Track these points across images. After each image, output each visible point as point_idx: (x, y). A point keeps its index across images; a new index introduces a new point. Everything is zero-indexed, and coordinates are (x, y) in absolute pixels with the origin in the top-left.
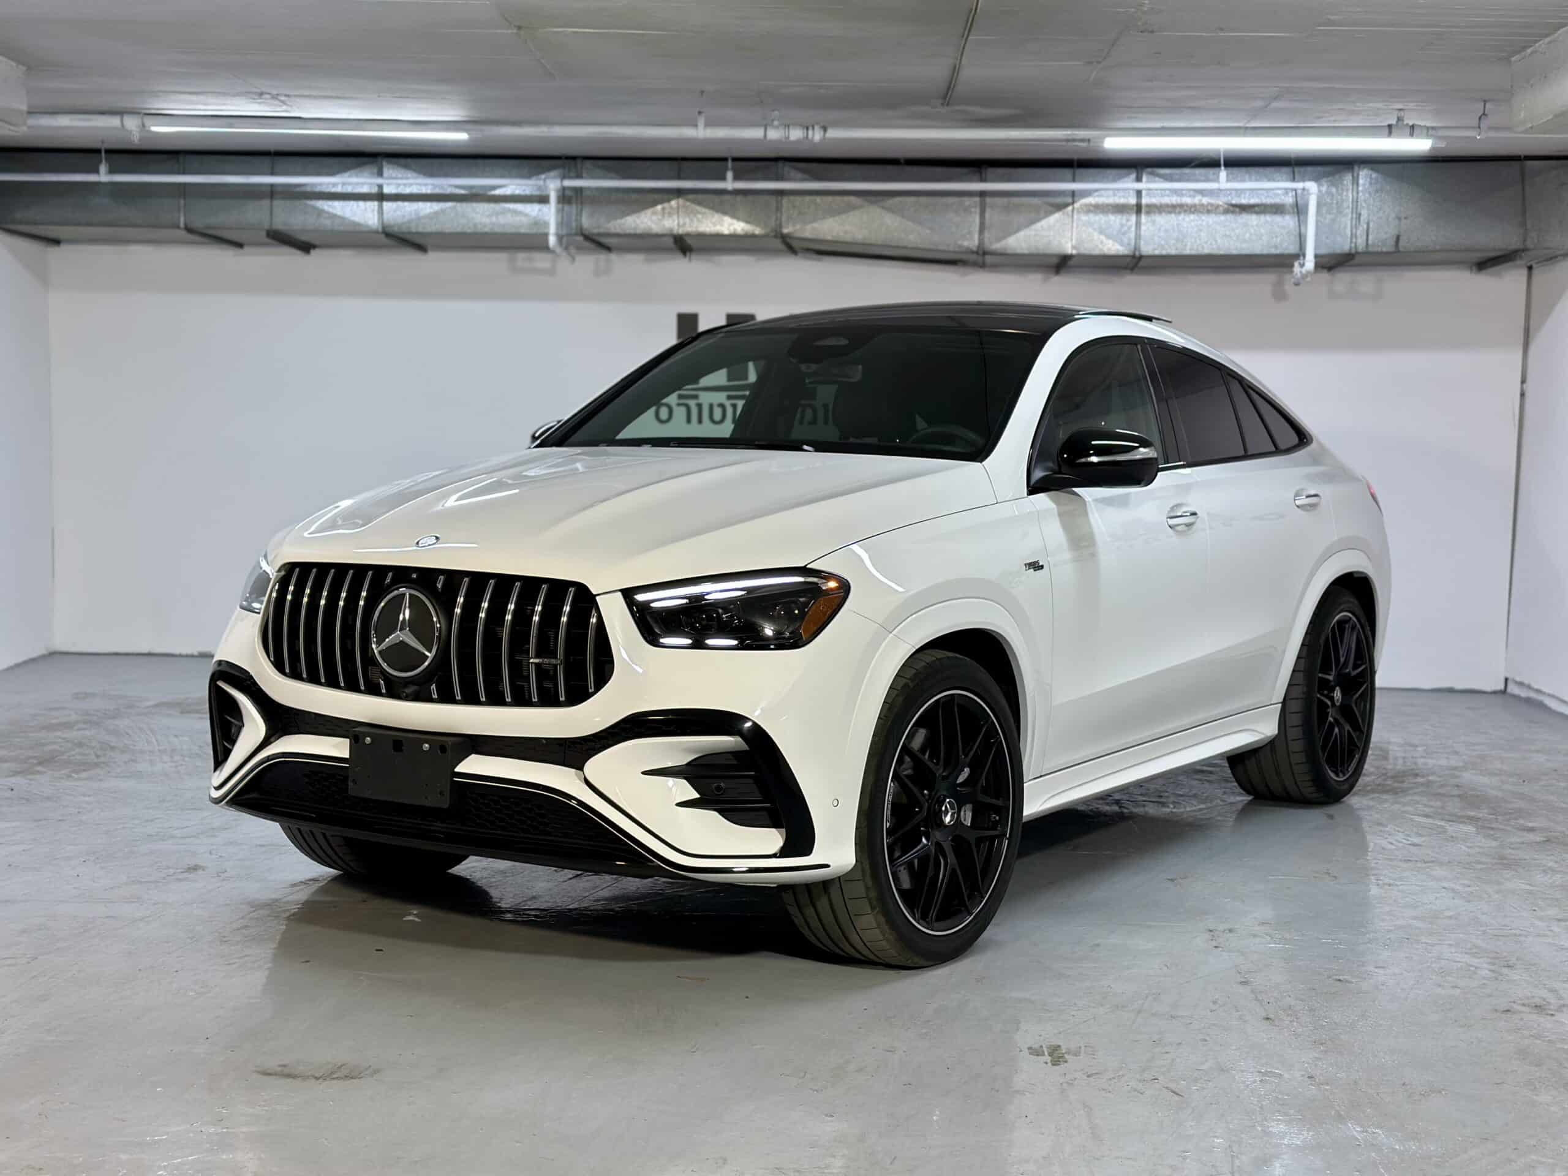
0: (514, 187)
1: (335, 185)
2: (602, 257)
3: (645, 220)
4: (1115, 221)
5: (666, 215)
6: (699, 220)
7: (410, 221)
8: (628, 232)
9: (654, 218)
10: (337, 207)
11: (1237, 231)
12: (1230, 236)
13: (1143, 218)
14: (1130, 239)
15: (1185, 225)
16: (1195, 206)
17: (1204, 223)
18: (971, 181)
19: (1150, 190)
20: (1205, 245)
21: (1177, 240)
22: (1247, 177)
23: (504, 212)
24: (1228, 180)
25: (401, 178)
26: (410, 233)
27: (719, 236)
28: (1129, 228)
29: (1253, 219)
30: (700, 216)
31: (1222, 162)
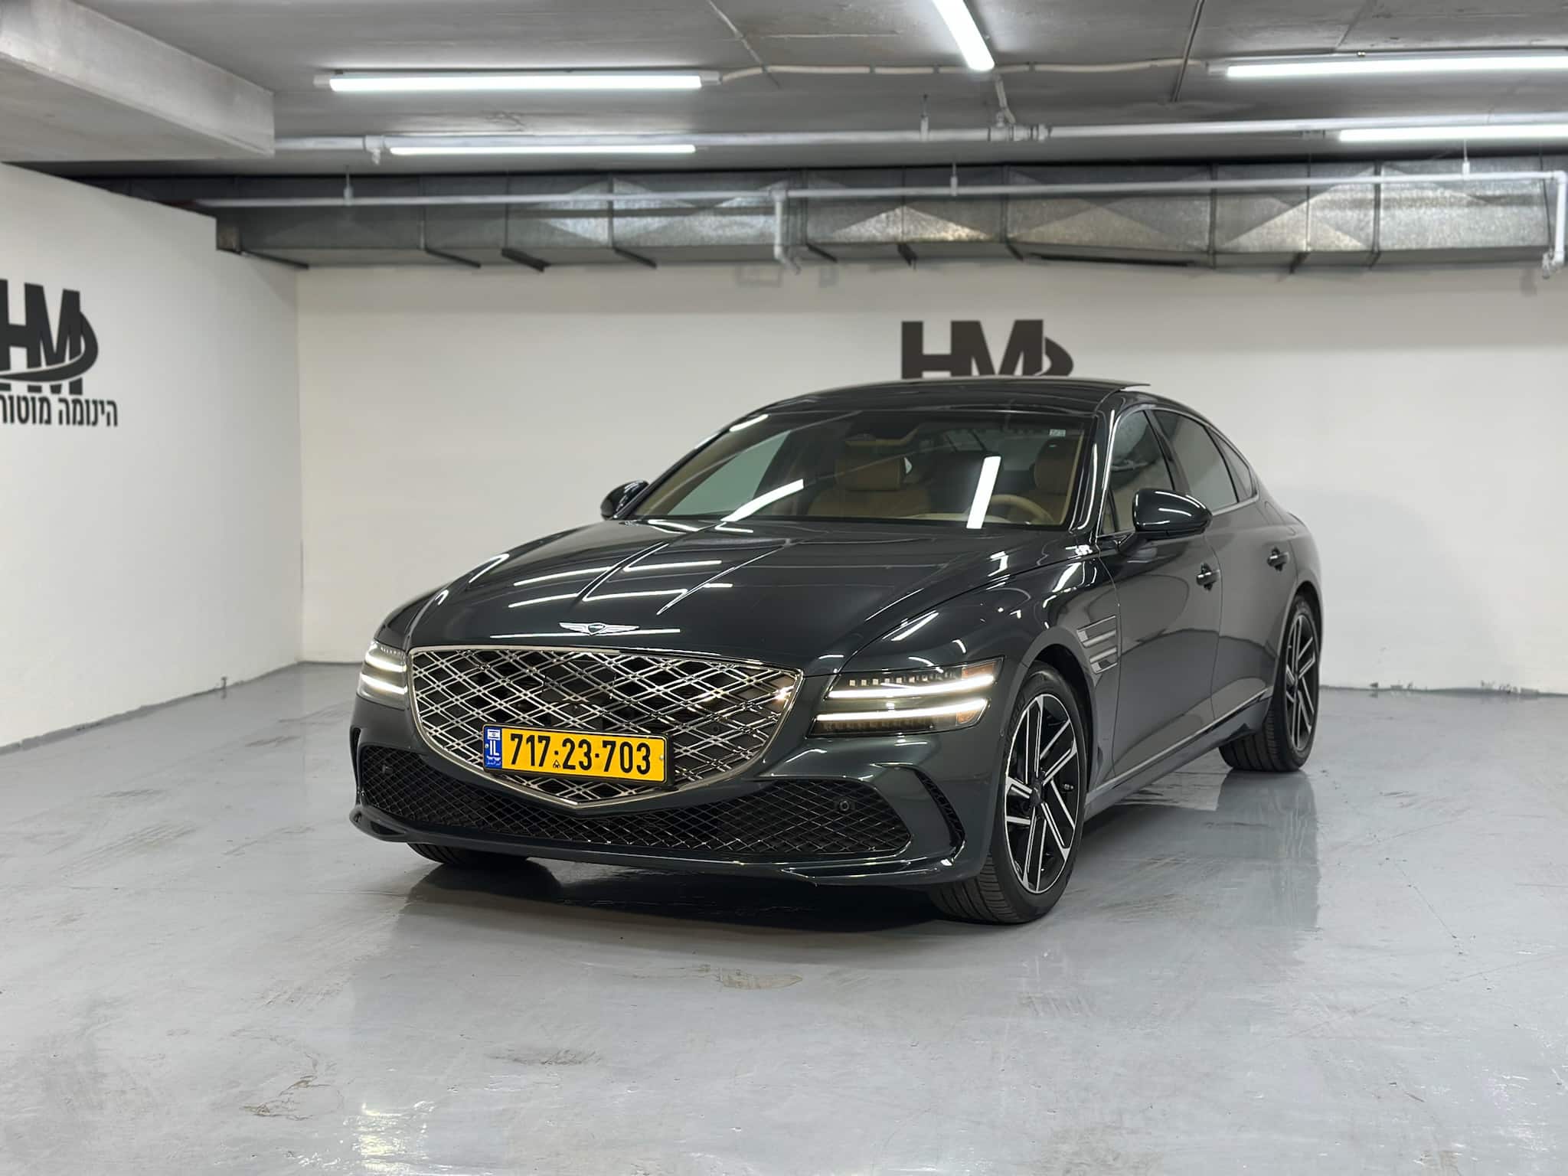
0: (739, 199)
1: (567, 203)
2: (828, 267)
3: (871, 229)
4: (1352, 217)
5: (891, 224)
6: (923, 227)
7: (639, 236)
8: (852, 240)
9: (879, 226)
10: (570, 225)
11: (1482, 224)
12: (1474, 229)
13: (1382, 213)
14: (1368, 235)
15: (1426, 218)
16: (1437, 198)
17: (1447, 216)
18: (1201, 179)
19: (1388, 183)
20: (1449, 240)
21: (1418, 235)
22: (1492, 168)
23: (730, 225)
24: (1472, 171)
25: (632, 193)
26: (639, 247)
27: (944, 242)
28: (1368, 223)
29: (1499, 212)
30: (924, 223)
31: (1465, 153)
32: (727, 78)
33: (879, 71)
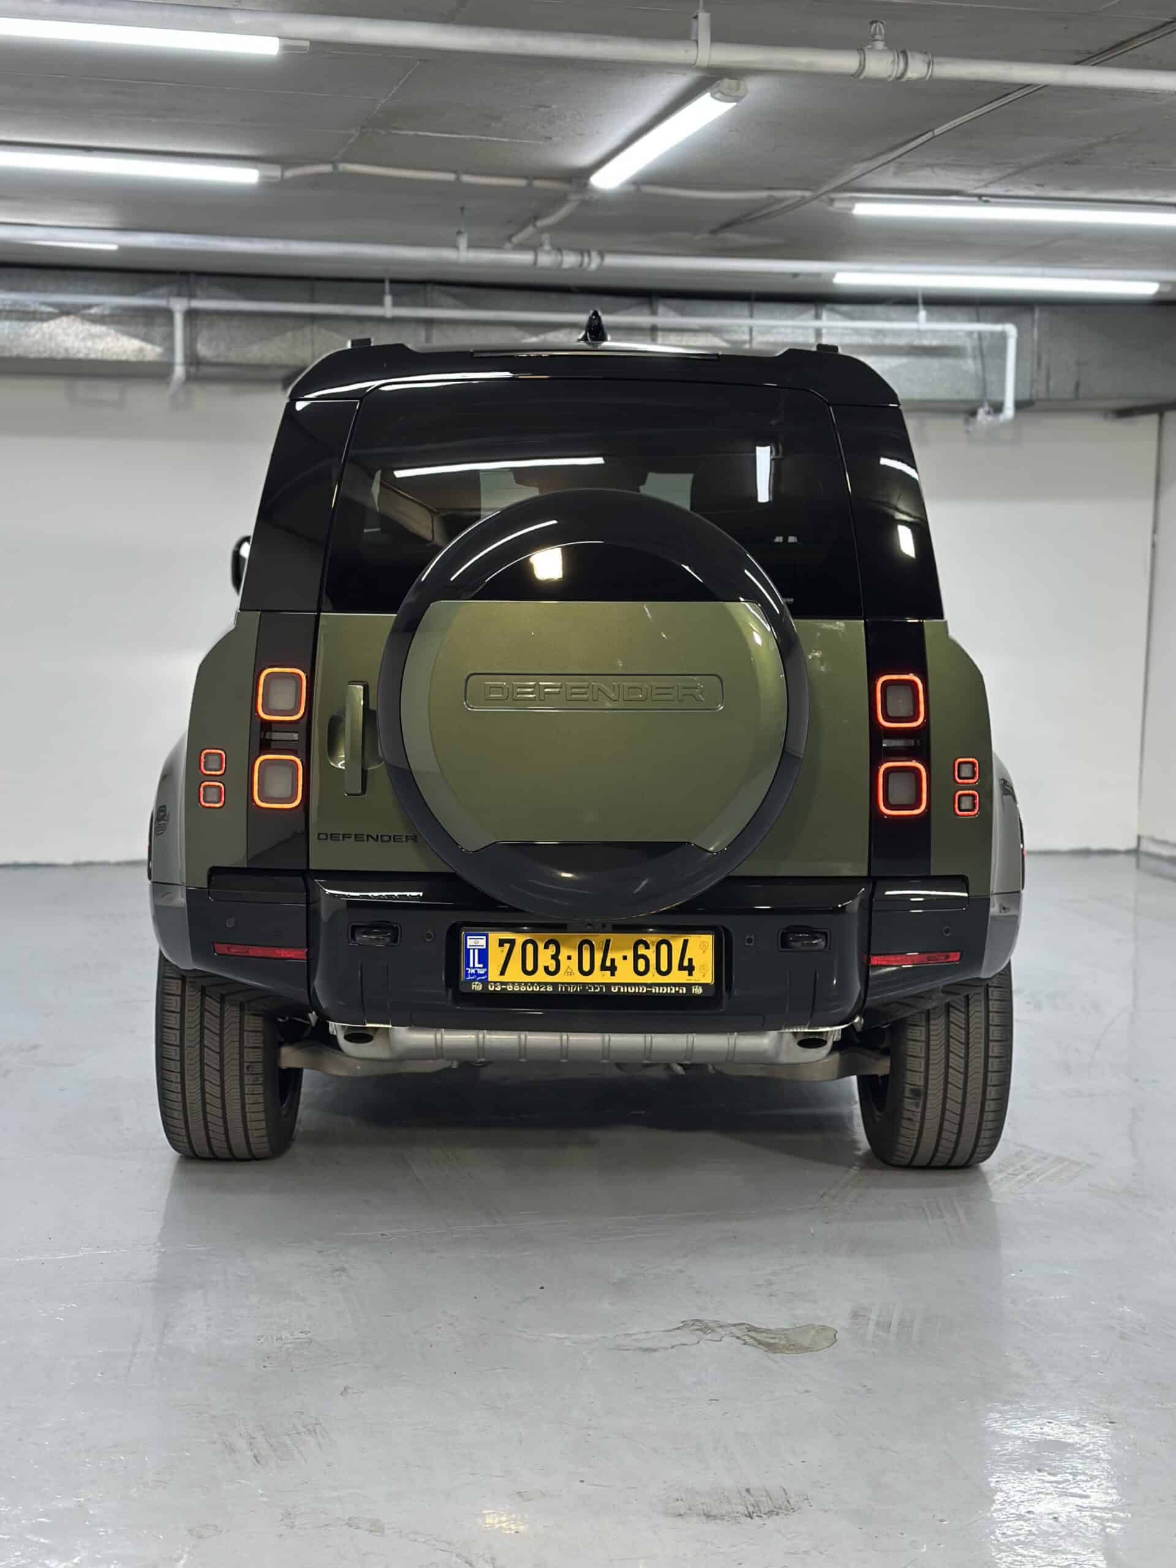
3: (274, 349)
5: (299, 344)
9: (284, 346)
16: (876, 346)
17: (886, 366)
19: (829, 328)
24: (928, 320)
29: (935, 363)
31: (920, 300)
32: (290, 173)
33: (467, 179)
